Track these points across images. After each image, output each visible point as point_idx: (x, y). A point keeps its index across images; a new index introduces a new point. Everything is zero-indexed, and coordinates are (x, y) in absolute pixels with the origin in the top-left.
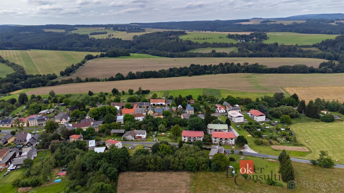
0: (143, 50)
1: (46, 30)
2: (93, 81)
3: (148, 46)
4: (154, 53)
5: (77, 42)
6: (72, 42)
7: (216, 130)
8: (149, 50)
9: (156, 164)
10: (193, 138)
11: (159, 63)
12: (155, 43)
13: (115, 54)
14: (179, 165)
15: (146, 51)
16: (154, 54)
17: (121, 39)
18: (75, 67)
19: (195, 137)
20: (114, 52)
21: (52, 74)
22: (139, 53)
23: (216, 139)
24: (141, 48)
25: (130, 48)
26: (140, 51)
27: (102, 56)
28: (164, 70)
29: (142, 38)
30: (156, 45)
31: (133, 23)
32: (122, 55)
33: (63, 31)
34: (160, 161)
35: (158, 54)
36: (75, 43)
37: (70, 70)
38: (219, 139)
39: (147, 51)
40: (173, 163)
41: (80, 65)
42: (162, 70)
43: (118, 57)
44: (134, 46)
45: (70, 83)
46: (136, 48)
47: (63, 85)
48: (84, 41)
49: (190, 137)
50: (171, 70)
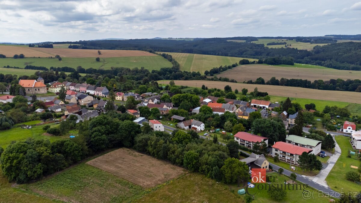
0: (318, 61)
1: (228, 41)
2: (225, 81)
3: (327, 56)
4: (330, 64)
5: (248, 51)
6: (243, 50)
7: (297, 144)
8: (326, 62)
9: (155, 148)
10: (247, 142)
11: (323, 74)
12: (338, 54)
13: (275, 61)
14: (178, 157)
15: (321, 63)
16: (330, 66)
17: (297, 49)
18: (222, 69)
19: (250, 142)
20: (274, 59)
21: (197, 72)
22: (312, 64)
23: (277, 151)
24: (316, 59)
25: (303, 58)
26: (313, 62)
27: (260, 62)
28: (322, 81)
29: (324, 49)
30: (339, 56)
31: (328, 36)
32: (283, 64)
33: (244, 41)
34: (159, 145)
35: (336, 66)
36: (246, 51)
37: (215, 71)
38: (282, 152)
39: (323, 62)
40: (173, 152)
41: (230, 67)
42: (319, 80)
43: (278, 65)
44: (309, 57)
45: (202, 80)
46: (310, 59)
47: (195, 80)
48: (255, 50)
49: (244, 141)
50: (333, 81)
